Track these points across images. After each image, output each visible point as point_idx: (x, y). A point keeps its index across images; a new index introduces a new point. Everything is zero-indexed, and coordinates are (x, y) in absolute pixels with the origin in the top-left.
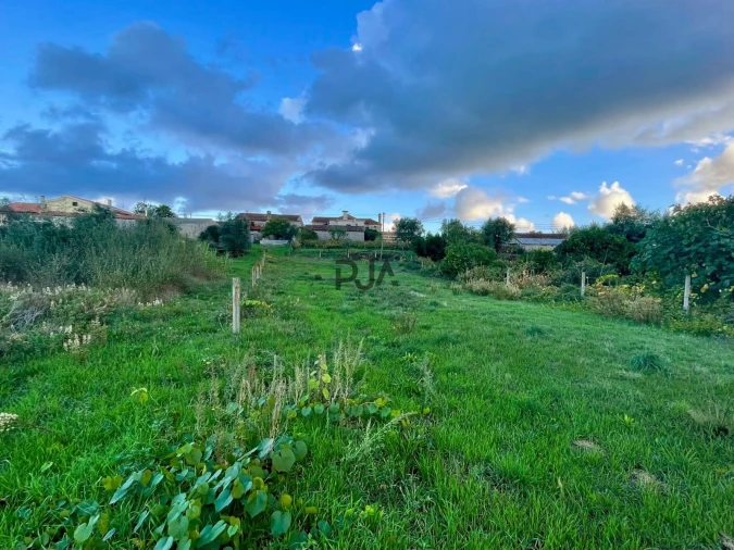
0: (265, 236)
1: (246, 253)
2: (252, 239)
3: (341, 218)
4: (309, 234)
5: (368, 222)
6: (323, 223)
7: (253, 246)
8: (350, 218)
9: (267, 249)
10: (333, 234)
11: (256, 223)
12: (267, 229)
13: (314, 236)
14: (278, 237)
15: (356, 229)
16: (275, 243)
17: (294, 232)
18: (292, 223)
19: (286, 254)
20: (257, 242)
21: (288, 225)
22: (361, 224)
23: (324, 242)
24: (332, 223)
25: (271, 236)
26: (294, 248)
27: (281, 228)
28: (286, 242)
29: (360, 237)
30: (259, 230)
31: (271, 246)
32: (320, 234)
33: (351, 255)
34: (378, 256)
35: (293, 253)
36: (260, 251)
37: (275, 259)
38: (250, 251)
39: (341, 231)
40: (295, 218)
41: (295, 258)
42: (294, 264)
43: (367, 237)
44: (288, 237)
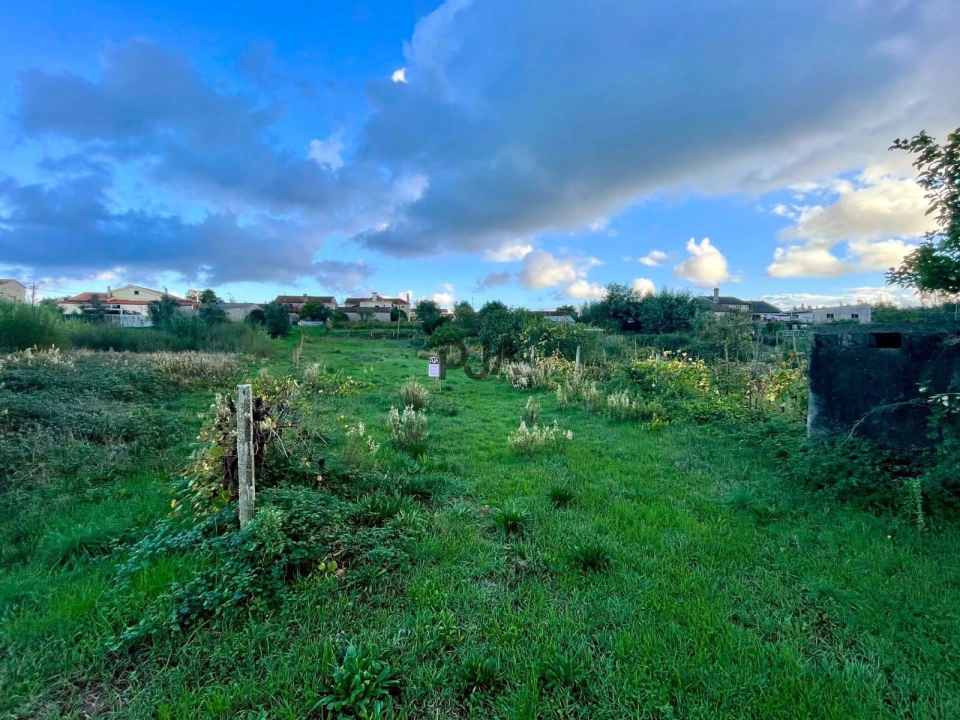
0: (302, 318)
1: (288, 335)
2: (291, 320)
3: (371, 300)
4: (341, 316)
5: (396, 301)
6: (354, 303)
7: (293, 327)
8: (379, 299)
9: (305, 330)
10: (362, 316)
11: (294, 305)
12: (303, 311)
13: (346, 318)
14: (314, 318)
15: (384, 310)
16: (310, 323)
17: (328, 313)
18: (326, 305)
19: (321, 335)
20: (295, 323)
21: (322, 307)
22: (389, 305)
23: (354, 323)
24: (362, 305)
25: (308, 318)
26: (328, 329)
27: (316, 309)
28: (321, 323)
29: (386, 317)
30: (297, 312)
31: (309, 327)
32: (350, 315)
33: (374, 334)
34: (396, 335)
35: (326, 334)
36: (299, 333)
37: (312, 339)
38: (292, 332)
39: (369, 312)
40: (329, 300)
41: (328, 338)
42: (326, 342)
43: (394, 318)
44: (323, 319)
